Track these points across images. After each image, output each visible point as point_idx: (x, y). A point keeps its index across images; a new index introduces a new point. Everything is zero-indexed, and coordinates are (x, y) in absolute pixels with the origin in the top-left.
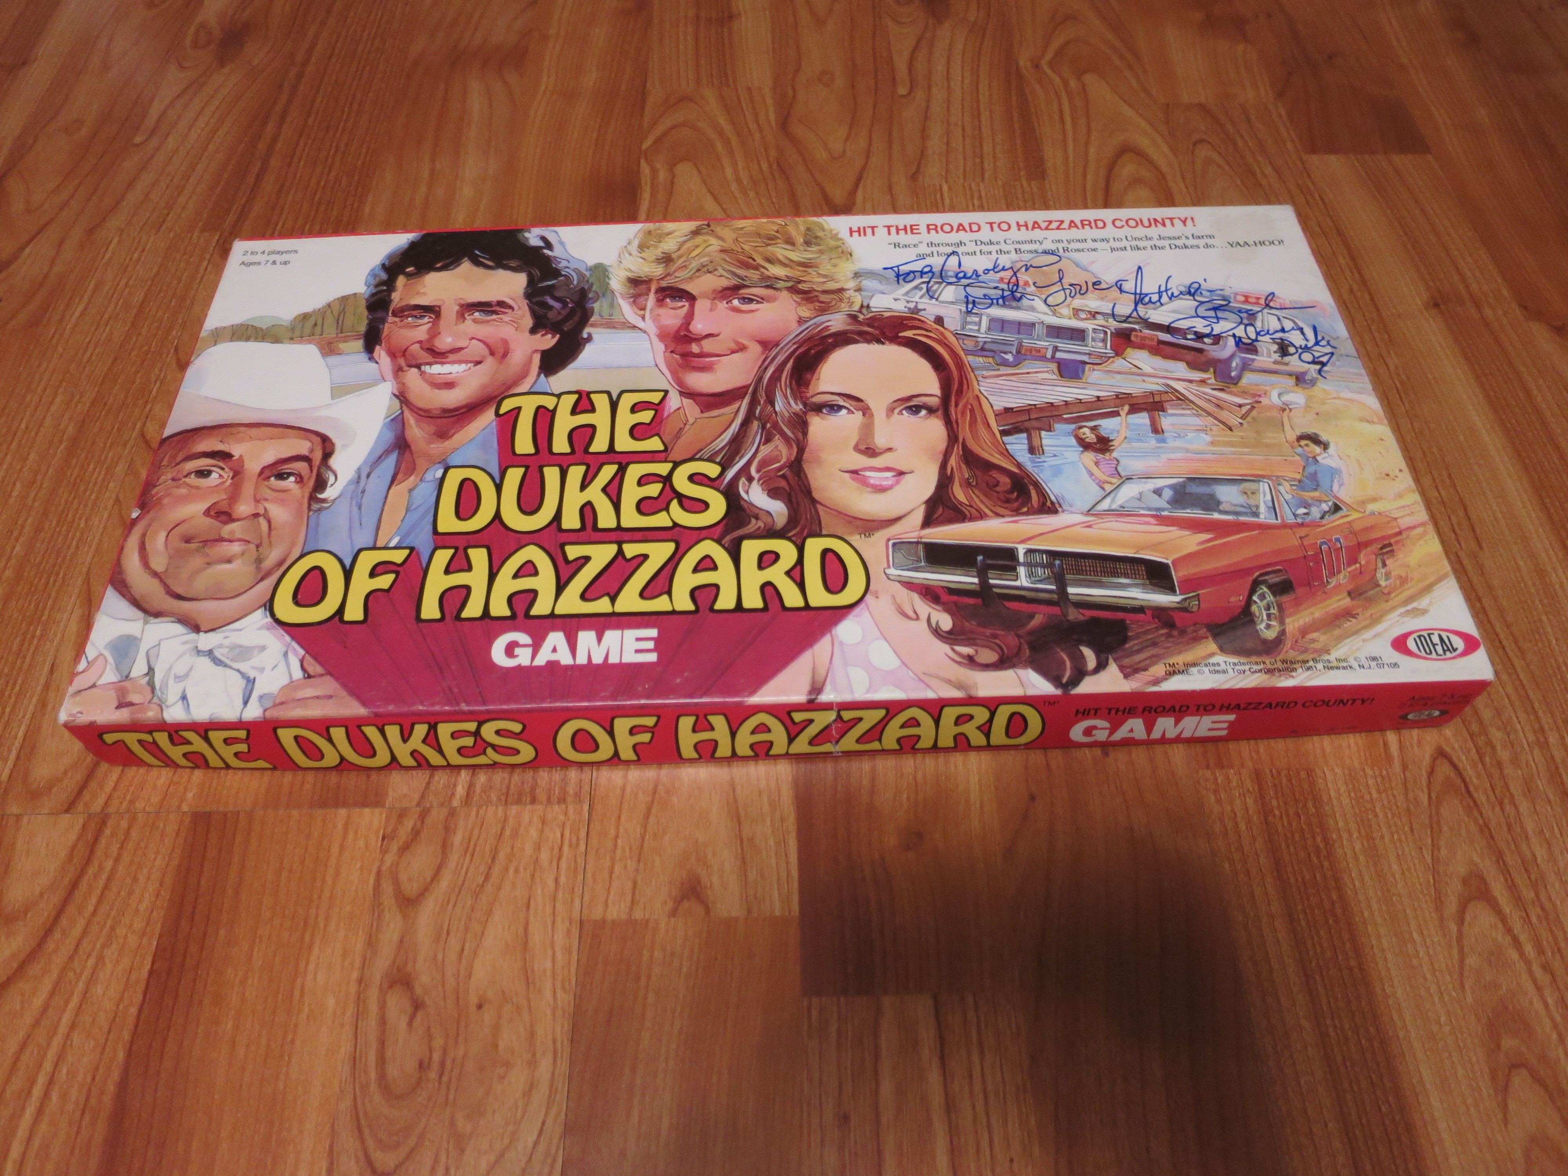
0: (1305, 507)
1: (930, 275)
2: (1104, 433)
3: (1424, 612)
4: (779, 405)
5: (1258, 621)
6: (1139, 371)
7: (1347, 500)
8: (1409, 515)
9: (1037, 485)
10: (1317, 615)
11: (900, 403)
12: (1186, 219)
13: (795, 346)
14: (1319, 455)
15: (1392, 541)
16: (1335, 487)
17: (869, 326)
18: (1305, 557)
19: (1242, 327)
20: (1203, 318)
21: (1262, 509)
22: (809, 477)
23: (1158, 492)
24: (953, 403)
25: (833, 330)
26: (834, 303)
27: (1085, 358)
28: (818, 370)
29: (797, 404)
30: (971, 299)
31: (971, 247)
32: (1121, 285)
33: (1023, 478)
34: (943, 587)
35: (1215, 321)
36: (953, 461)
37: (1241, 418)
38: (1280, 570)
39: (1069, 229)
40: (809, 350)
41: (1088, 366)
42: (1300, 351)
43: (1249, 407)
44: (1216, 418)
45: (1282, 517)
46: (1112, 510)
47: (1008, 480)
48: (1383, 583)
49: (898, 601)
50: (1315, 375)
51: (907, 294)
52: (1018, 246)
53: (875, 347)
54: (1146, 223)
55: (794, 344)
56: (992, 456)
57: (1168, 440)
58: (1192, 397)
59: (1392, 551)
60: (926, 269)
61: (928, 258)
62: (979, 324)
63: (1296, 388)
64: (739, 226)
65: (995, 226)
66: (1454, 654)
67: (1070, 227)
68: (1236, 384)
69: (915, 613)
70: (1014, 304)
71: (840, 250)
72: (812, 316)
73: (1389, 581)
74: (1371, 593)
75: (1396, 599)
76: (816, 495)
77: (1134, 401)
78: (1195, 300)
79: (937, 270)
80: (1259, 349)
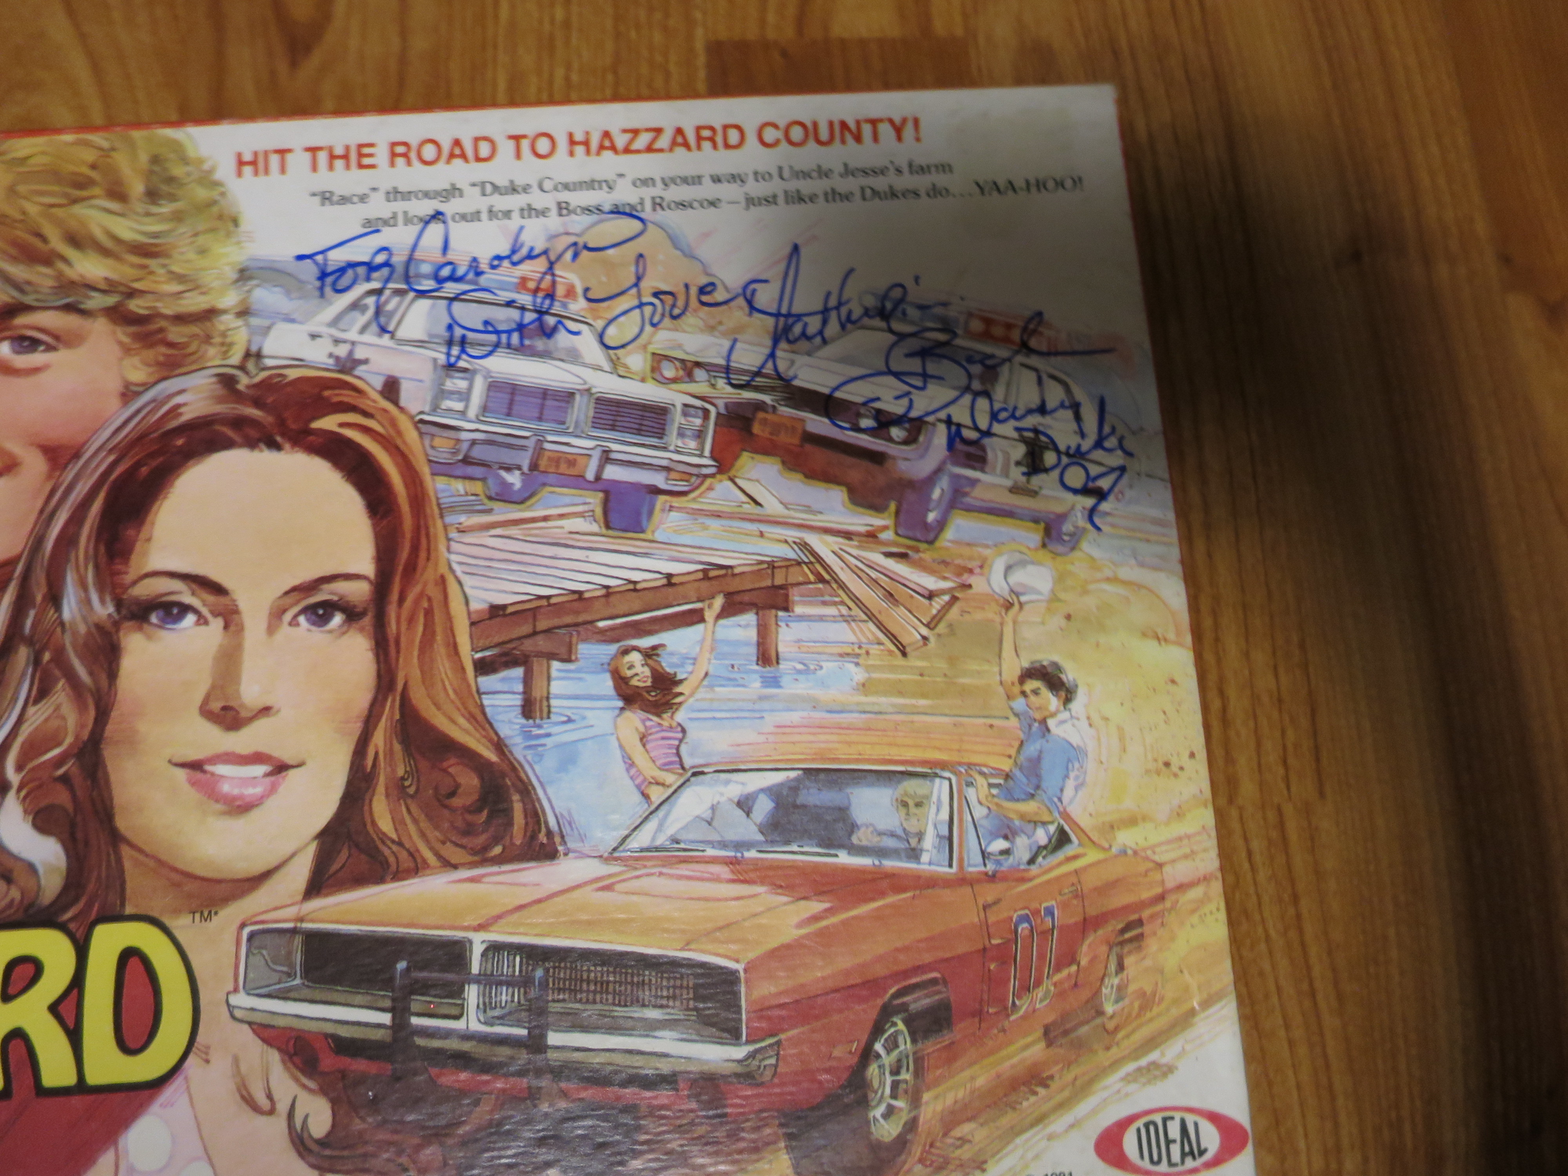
0: (1006, 837)
1: (385, 271)
2: (667, 664)
3: (1168, 1070)
4: (70, 609)
5: (873, 1098)
6: (756, 510)
7: (1084, 821)
8: (1186, 857)
9: (526, 790)
10: (980, 1081)
11: (295, 596)
12: (904, 121)
13: (112, 458)
14: (1053, 715)
15: (1146, 914)
16: (1068, 793)
17: (257, 403)
18: (985, 949)
19: (967, 399)
20: (897, 375)
21: (929, 842)
22: (113, 778)
23: (745, 804)
24: (395, 596)
25: (188, 415)
26: (193, 347)
27: (658, 480)
28: (150, 518)
29: (102, 601)
30: (458, 332)
31: (472, 201)
32: (754, 291)
33: (503, 775)
34: (326, 1036)
35: (919, 383)
36: (379, 739)
37: (927, 625)
38: (934, 982)
39: (671, 150)
40: (137, 465)
41: (662, 498)
42: (1065, 460)
43: (946, 598)
44: (880, 626)
45: (961, 860)
46: (657, 849)
47: (475, 781)
48: (1109, 1008)
49: (243, 1068)
50: (1081, 521)
51: (335, 322)
52: (565, 196)
53: (264, 457)
54: (824, 135)
55: (111, 451)
56: (453, 721)
57: (785, 681)
58: (845, 576)
59: (1140, 937)
60: (380, 259)
61: (386, 230)
62: (465, 396)
63: (1042, 555)
64: (20, 154)
65: (525, 144)
66: (1200, 1161)
67: (674, 144)
68: (931, 542)
69: (270, 1097)
70: (540, 344)
71: (215, 209)
72: (152, 380)
73: (1120, 1005)
74: (1084, 1030)
75: (1126, 1043)
76: (121, 823)
77: (735, 585)
78: (891, 331)
79: (398, 259)
80: (990, 455)
